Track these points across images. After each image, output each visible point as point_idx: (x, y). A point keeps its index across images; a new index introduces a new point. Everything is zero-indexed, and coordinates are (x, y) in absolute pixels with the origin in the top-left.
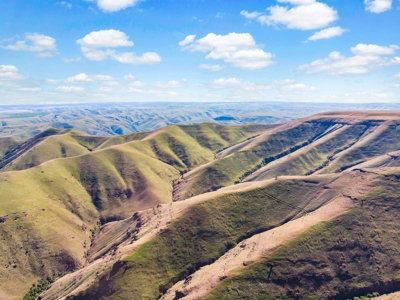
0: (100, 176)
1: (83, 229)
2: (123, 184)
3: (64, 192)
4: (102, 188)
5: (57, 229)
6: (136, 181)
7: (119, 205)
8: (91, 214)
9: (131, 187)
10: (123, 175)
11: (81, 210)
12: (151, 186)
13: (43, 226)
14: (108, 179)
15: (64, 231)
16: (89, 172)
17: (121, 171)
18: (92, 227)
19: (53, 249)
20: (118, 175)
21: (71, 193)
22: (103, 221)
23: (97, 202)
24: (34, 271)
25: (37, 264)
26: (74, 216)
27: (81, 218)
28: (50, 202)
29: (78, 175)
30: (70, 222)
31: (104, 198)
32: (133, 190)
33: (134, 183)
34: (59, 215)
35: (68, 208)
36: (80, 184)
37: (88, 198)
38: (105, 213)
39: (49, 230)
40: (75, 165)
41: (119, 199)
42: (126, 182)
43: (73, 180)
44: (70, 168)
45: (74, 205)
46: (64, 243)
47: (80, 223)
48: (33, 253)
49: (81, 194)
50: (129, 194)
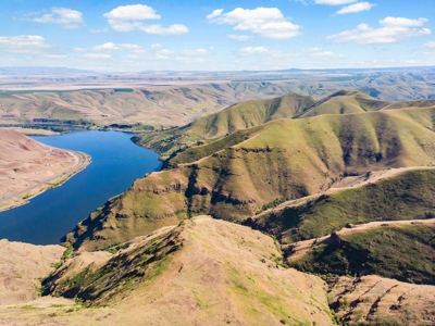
0: (357, 135)
1: (326, 175)
2: (377, 147)
3: (320, 143)
4: (355, 147)
5: (304, 168)
6: (391, 147)
7: (365, 166)
8: (337, 166)
9: (384, 152)
10: (379, 139)
11: (329, 161)
12: (406, 155)
13: (295, 163)
14: (364, 140)
15: (309, 171)
16: (349, 130)
17: (379, 135)
18: (334, 177)
19: (296, 180)
20: (375, 138)
21: (326, 144)
22: (346, 175)
23: (346, 158)
24: (280, 191)
25: (283, 187)
26: (323, 164)
27: (328, 167)
28: (307, 147)
29: (338, 131)
30: (316, 167)
31: (354, 156)
32: (384, 155)
33: (388, 149)
34: (309, 159)
35: (320, 156)
36: (337, 139)
37: (340, 152)
38: (349, 169)
39: (298, 167)
40: (338, 123)
41: (367, 160)
42: (381, 146)
43: (333, 134)
44: (333, 124)
45: (325, 155)
46: (305, 180)
47: (325, 170)
48: (283, 178)
49: (335, 148)
50: (379, 157)
